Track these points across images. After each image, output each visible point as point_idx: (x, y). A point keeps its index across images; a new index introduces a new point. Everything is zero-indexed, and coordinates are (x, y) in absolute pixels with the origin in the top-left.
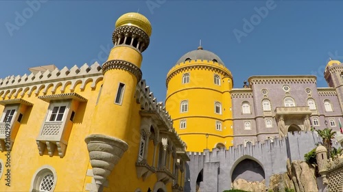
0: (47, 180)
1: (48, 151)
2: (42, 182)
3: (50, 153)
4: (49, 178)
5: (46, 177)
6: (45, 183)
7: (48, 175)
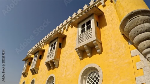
0: (91, 77)
1: (87, 53)
2: (87, 80)
3: (89, 54)
4: (93, 75)
5: (90, 75)
6: (90, 80)
7: (91, 73)
